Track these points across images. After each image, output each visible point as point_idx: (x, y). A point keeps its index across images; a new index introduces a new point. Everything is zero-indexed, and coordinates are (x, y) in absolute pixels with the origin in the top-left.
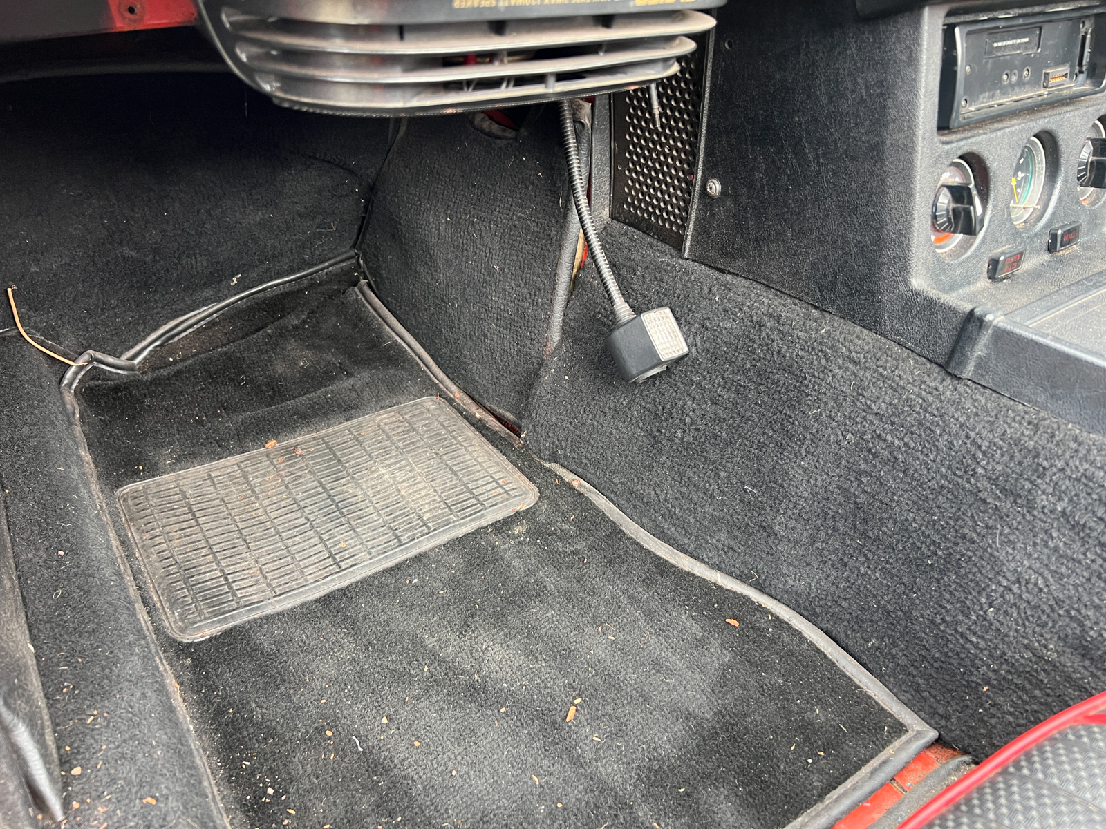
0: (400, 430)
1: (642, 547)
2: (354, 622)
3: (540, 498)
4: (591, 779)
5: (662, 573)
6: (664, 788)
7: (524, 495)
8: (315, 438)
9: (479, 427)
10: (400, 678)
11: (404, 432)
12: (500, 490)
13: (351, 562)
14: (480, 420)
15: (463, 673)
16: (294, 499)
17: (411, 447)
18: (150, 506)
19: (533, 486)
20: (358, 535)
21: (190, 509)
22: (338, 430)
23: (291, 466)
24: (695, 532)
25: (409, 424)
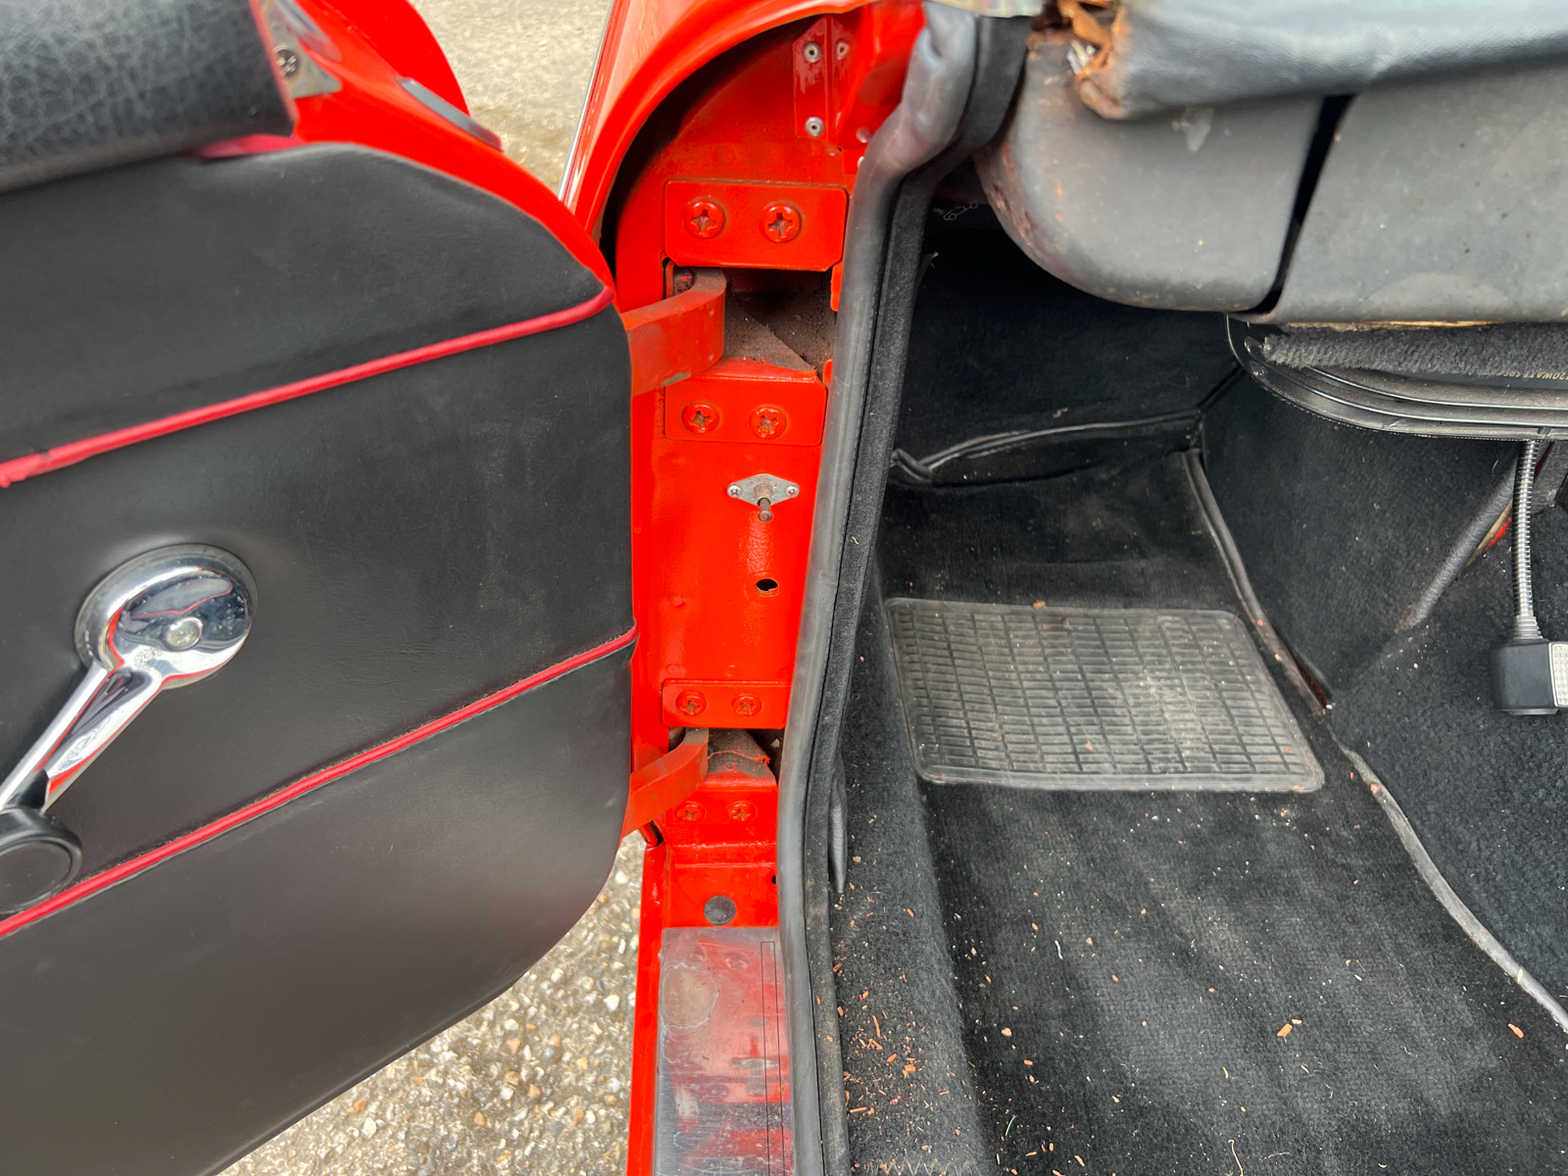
0: (1182, 641)
1: (1434, 898)
2: (1082, 832)
3: (1324, 787)
4: (1285, 1103)
5: (1448, 937)
6: (1364, 1154)
7: (1306, 777)
8: (1086, 616)
9: (1276, 672)
10: (1115, 909)
11: (1186, 646)
12: (1278, 758)
13: (1093, 767)
14: (1280, 665)
15: (1181, 934)
16: (1051, 676)
17: (1190, 666)
18: (914, 628)
19: (1319, 769)
20: (1107, 743)
21: (949, 646)
22: (1114, 615)
23: (1055, 638)
24: (1512, 910)
25: (1194, 637)
